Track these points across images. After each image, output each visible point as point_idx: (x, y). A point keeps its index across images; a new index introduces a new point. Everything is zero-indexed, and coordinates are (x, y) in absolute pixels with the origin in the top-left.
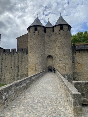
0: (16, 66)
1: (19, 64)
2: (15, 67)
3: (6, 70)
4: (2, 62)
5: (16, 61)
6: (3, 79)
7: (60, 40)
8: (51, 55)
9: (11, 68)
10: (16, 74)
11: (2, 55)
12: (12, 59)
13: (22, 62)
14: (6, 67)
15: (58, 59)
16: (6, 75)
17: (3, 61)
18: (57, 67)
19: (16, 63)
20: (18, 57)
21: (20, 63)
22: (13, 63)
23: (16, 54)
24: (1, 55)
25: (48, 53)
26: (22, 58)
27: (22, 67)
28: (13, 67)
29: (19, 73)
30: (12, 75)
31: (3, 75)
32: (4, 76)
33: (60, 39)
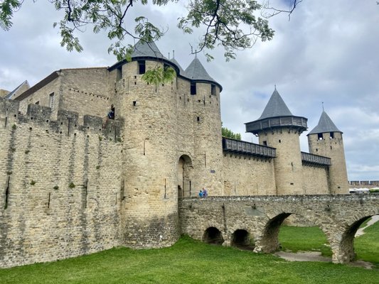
0: (78, 181)
1: (89, 177)
2: (72, 186)
3: (30, 197)
4: (10, 159)
5: (79, 164)
6: (16, 245)
7: (211, 120)
8: (188, 154)
9: (54, 192)
10: (76, 217)
11: (14, 127)
12: (59, 153)
13: (98, 168)
14: (33, 183)
15: (208, 167)
16: (28, 223)
17: (16, 155)
19: (75, 170)
20: (87, 145)
21: (93, 170)
22: (64, 170)
23: (77, 132)
24: (10, 125)
25: (182, 149)
26: (100, 154)
27: (98, 188)
28: (63, 184)
29: (88, 211)
30: (59, 219)
31: (15, 224)
32: (22, 227)
33: (212, 118)
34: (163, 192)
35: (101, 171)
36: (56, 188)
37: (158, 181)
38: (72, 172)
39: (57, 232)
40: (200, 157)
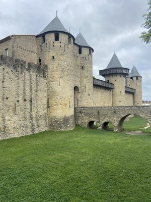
0: (28, 98)
1: (33, 96)
2: (25, 100)
3: (6, 105)
5: (28, 89)
6: (2, 129)
8: (77, 86)
9: (17, 103)
10: (28, 115)
12: (18, 83)
13: (36, 91)
14: (7, 98)
15: (87, 93)
16: (6, 118)
18: (85, 103)
20: (31, 79)
21: (34, 92)
22: (21, 92)
23: (26, 72)
26: (37, 84)
27: (37, 102)
28: (21, 99)
29: (33, 113)
30: (20, 117)
34: (68, 104)
35: (38, 93)
36: (18, 101)
37: (66, 99)
38: (25, 93)
39: (20, 123)
40: (83, 88)
